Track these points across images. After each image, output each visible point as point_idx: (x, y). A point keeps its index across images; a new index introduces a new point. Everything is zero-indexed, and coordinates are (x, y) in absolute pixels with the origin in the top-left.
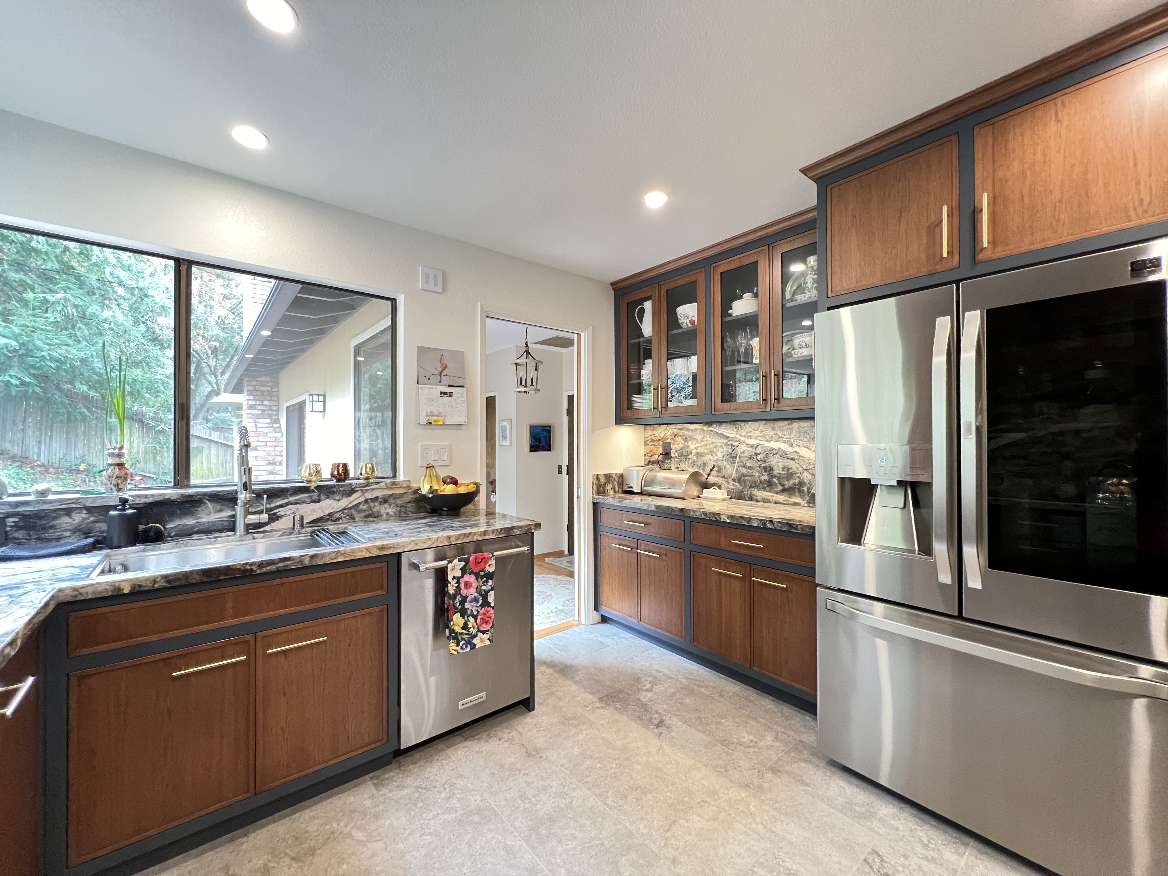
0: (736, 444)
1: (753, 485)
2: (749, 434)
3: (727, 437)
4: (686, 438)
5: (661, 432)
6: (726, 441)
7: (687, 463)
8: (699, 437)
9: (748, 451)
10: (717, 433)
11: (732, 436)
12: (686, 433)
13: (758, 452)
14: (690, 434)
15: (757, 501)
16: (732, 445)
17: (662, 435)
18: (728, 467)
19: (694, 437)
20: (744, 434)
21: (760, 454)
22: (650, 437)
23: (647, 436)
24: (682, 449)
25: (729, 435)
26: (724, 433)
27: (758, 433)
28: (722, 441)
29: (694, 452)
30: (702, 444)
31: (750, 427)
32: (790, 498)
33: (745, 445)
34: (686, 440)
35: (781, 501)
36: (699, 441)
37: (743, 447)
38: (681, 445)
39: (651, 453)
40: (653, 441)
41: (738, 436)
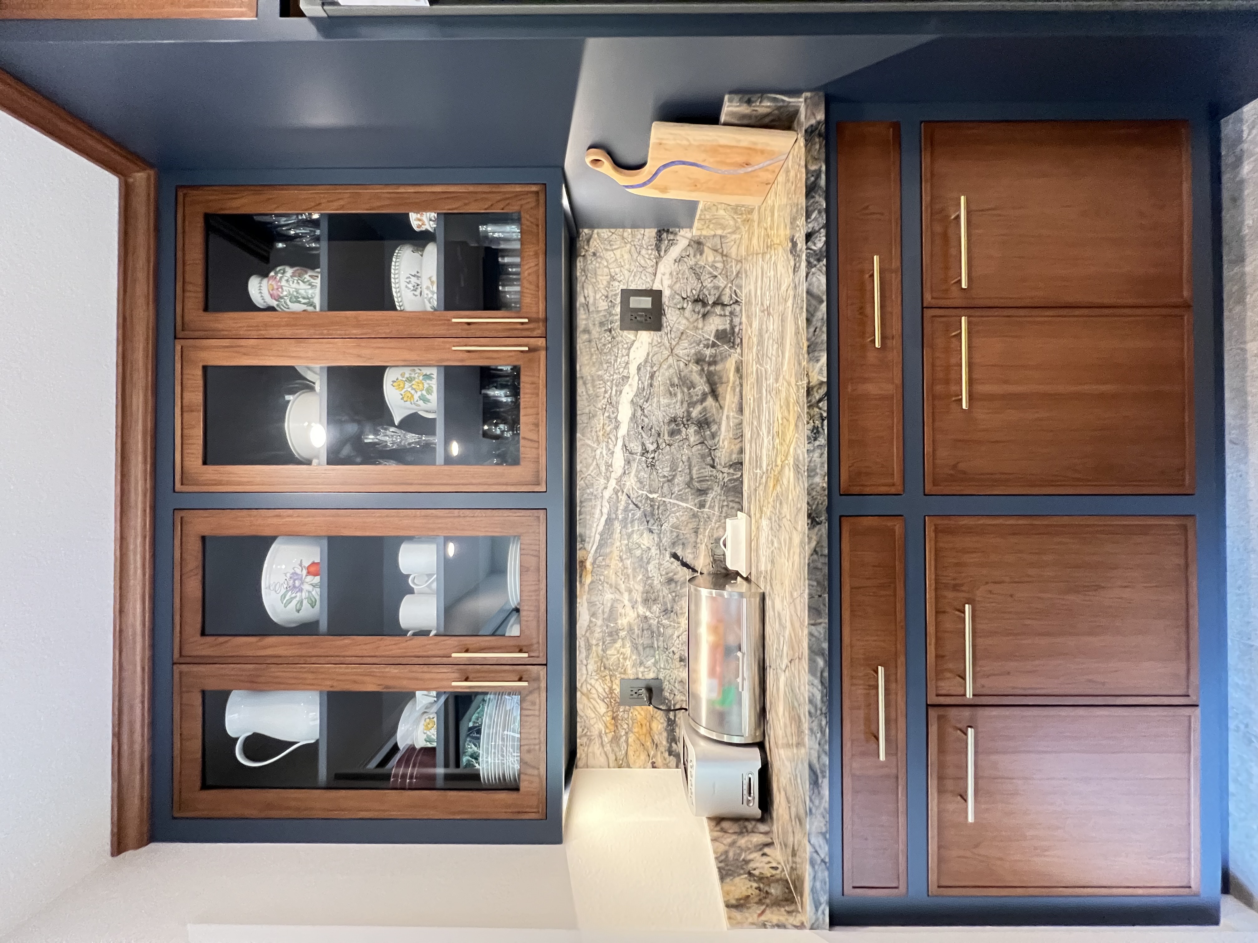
0: (624, 498)
1: (709, 459)
2: (603, 469)
3: (609, 522)
4: (611, 634)
5: (595, 709)
6: (617, 526)
7: (670, 631)
8: (609, 596)
9: (638, 471)
10: (600, 546)
11: (605, 511)
12: (597, 635)
13: (639, 450)
14: (599, 622)
15: (741, 451)
16: (626, 510)
17: (602, 708)
18: (673, 520)
19: (607, 610)
20: (602, 481)
21: (643, 444)
22: (608, 748)
23: (602, 760)
24: (635, 647)
25: (605, 517)
26: (600, 528)
27: (602, 450)
28: (617, 535)
29: (641, 610)
30: (623, 587)
31: (588, 467)
32: (728, 382)
33: (625, 478)
34: (613, 634)
35: (736, 399)
36: (618, 596)
37: (631, 482)
38: (628, 650)
39: (649, 744)
40: (616, 739)
41: (607, 494)
